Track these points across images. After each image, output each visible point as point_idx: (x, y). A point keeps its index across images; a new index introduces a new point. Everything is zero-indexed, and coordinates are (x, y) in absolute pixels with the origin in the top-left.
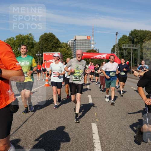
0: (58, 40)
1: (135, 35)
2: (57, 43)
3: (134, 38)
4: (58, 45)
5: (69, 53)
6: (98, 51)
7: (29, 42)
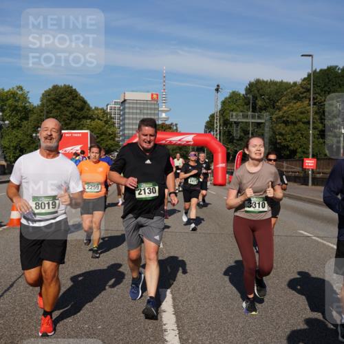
0: (85, 102)
1: (258, 91)
2: (82, 109)
3: (256, 99)
4: (84, 113)
5: (110, 131)
6: (175, 128)
7: (16, 106)
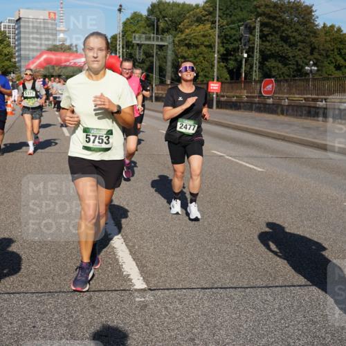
1: (161, 12)
3: (159, 21)
6: (75, 49)
